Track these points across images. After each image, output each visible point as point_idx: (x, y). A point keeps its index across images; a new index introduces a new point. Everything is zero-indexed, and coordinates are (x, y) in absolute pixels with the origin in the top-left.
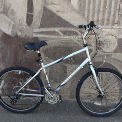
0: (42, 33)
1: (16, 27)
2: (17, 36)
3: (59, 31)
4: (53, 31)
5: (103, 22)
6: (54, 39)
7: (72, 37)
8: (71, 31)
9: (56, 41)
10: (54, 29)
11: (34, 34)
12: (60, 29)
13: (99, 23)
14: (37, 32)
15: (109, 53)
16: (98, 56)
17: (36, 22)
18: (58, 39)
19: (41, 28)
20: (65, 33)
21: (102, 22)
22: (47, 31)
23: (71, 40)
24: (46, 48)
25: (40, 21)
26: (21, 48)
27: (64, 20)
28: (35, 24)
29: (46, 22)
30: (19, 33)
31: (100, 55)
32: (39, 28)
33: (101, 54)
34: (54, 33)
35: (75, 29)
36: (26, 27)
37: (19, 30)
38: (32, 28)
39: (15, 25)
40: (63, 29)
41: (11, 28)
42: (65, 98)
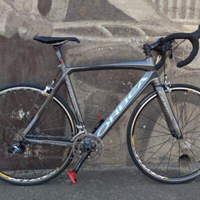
0: (71, 30)
1: (16, 17)
2: (17, 36)
3: (104, 28)
4: (92, 28)
5: (183, 11)
6: (95, 43)
7: (128, 40)
8: (126, 28)
9: (97, 46)
10: (93, 24)
11: (54, 33)
12: (106, 23)
13: (177, 13)
14: (60, 30)
15: (197, 69)
16: (177, 76)
17: (57, 9)
18: (102, 42)
19: (68, 21)
20: (115, 31)
21: (181, 11)
22: (80, 28)
23: (127, 46)
24: (77, 61)
25: (65, 7)
26: (26, 62)
27: (114, 7)
28: (55, 13)
29: (79, 9)
30: (22, 31)
31: (181, 74)
32: (65, 21)
33: (183, 72)
34: (93, 31)
35: (133, 24)
36: (36, 17)
37: (21, 24)
38: (50, 21)
39: (14, 14)
40: (111, 23)
41: (5, 20)
42: (118, 165)
